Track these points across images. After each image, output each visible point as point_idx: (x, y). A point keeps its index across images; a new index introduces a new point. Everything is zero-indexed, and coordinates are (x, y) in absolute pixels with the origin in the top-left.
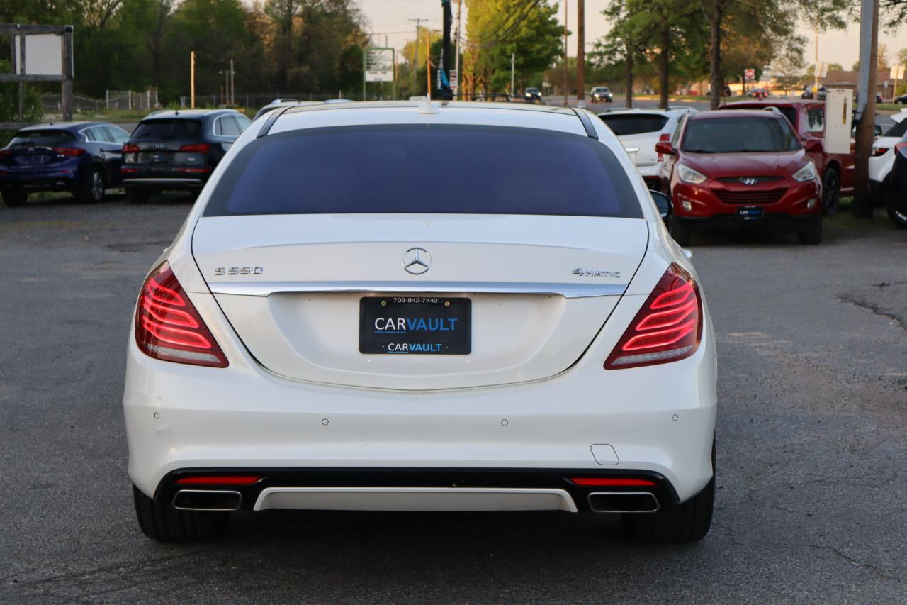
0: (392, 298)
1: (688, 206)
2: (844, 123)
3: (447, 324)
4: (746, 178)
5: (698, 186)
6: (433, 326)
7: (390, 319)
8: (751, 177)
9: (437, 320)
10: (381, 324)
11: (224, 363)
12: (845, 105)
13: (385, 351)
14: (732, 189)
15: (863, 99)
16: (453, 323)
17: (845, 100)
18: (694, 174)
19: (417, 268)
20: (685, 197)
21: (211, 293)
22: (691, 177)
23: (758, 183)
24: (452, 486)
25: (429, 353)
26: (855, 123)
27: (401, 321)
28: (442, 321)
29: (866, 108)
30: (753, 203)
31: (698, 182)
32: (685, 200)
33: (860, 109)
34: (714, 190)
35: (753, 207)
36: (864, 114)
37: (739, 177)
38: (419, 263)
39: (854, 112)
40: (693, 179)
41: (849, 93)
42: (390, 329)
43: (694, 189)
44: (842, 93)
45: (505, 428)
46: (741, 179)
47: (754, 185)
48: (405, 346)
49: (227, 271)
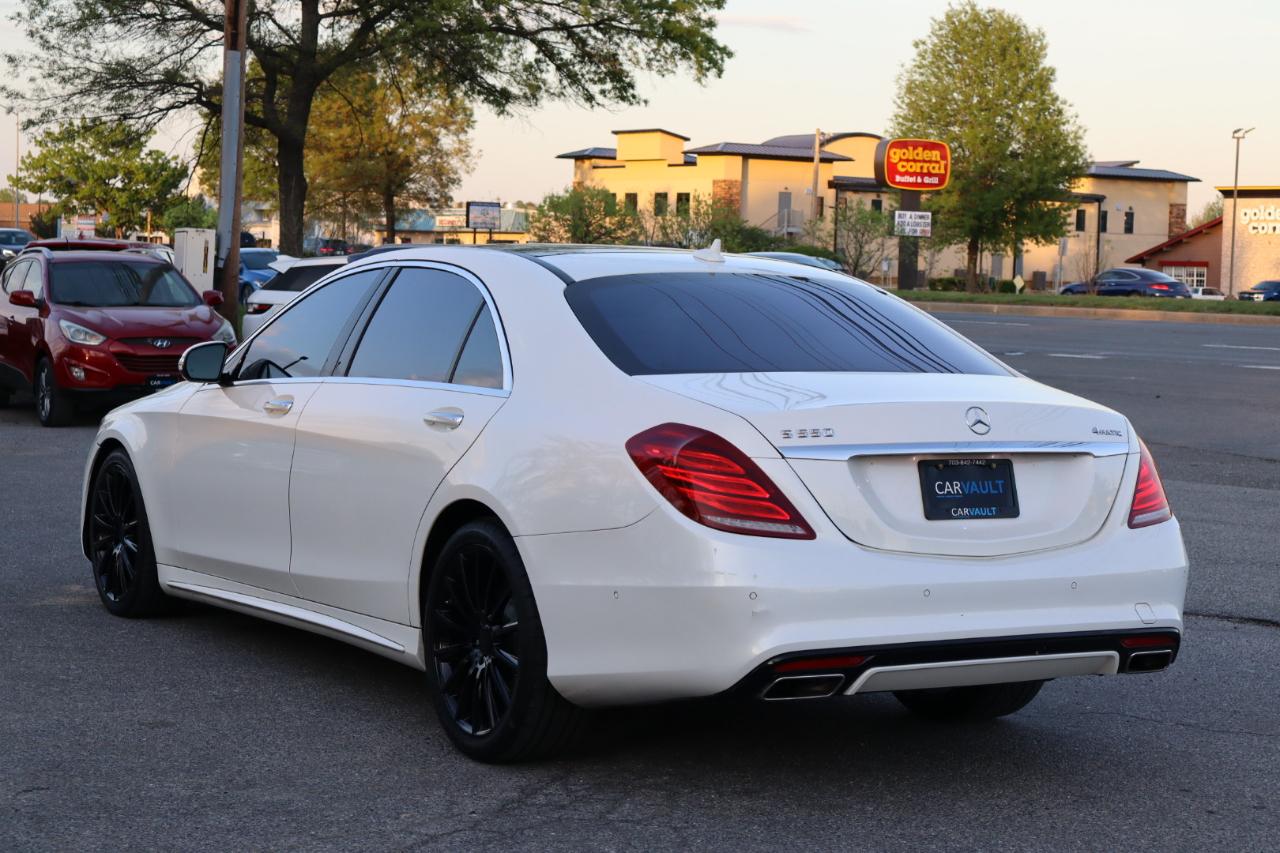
0: (947, 461)
1: (78, 373)
2: (205, 271)
3: (996, 487)
4: (157, 338)
5: (90, 348)
6: (984, 489)
7: (948, 483)
8: (163, 338)
9: (986, 483)
10: (942, 488)
11: (810, 534)
12: (206, 250)
13: (950, 517)
14: (141, 353)
15: (226, 244)
16: (1000, 486)
17: (207, 242)
18: (86, 333)
19: (980, 428)
20: (73, 362)
21: (783, 457)
22: (82, 337)
23: (171, 345)
24: (1035, 654)
25: (987, 517)
26: (217, 270)
27: (957, 485)
28: (990, 483)
29: (229, 253)
30: (165, 371)
31: (94, 342)
32: (76, 366)
33: (223, 255)
34: (117, 354)
35: (167, 375)
36: (228, 260)
37: (146, 338)
38: (982, 423)
39: (217, 258)
40: (85, 340)
41: (211, 235)
42: (949, 492)
43: (84, 351)
44: (203, 234)
45: (1074, 591)
46: (149, 341)
47: (168, 348)
48: (966, 511)
49: (794, 434)
